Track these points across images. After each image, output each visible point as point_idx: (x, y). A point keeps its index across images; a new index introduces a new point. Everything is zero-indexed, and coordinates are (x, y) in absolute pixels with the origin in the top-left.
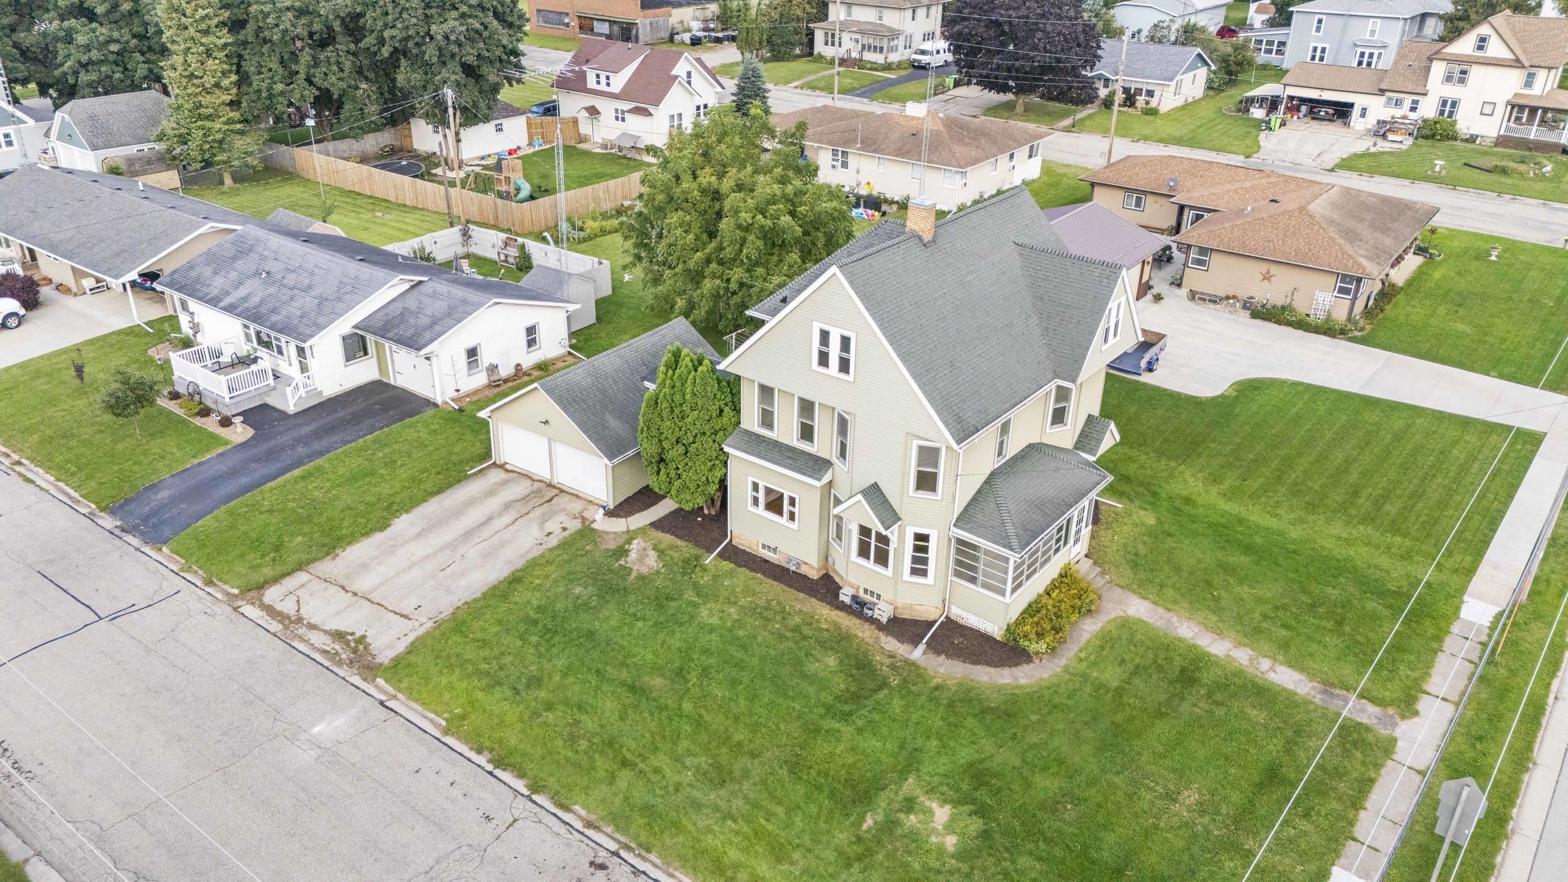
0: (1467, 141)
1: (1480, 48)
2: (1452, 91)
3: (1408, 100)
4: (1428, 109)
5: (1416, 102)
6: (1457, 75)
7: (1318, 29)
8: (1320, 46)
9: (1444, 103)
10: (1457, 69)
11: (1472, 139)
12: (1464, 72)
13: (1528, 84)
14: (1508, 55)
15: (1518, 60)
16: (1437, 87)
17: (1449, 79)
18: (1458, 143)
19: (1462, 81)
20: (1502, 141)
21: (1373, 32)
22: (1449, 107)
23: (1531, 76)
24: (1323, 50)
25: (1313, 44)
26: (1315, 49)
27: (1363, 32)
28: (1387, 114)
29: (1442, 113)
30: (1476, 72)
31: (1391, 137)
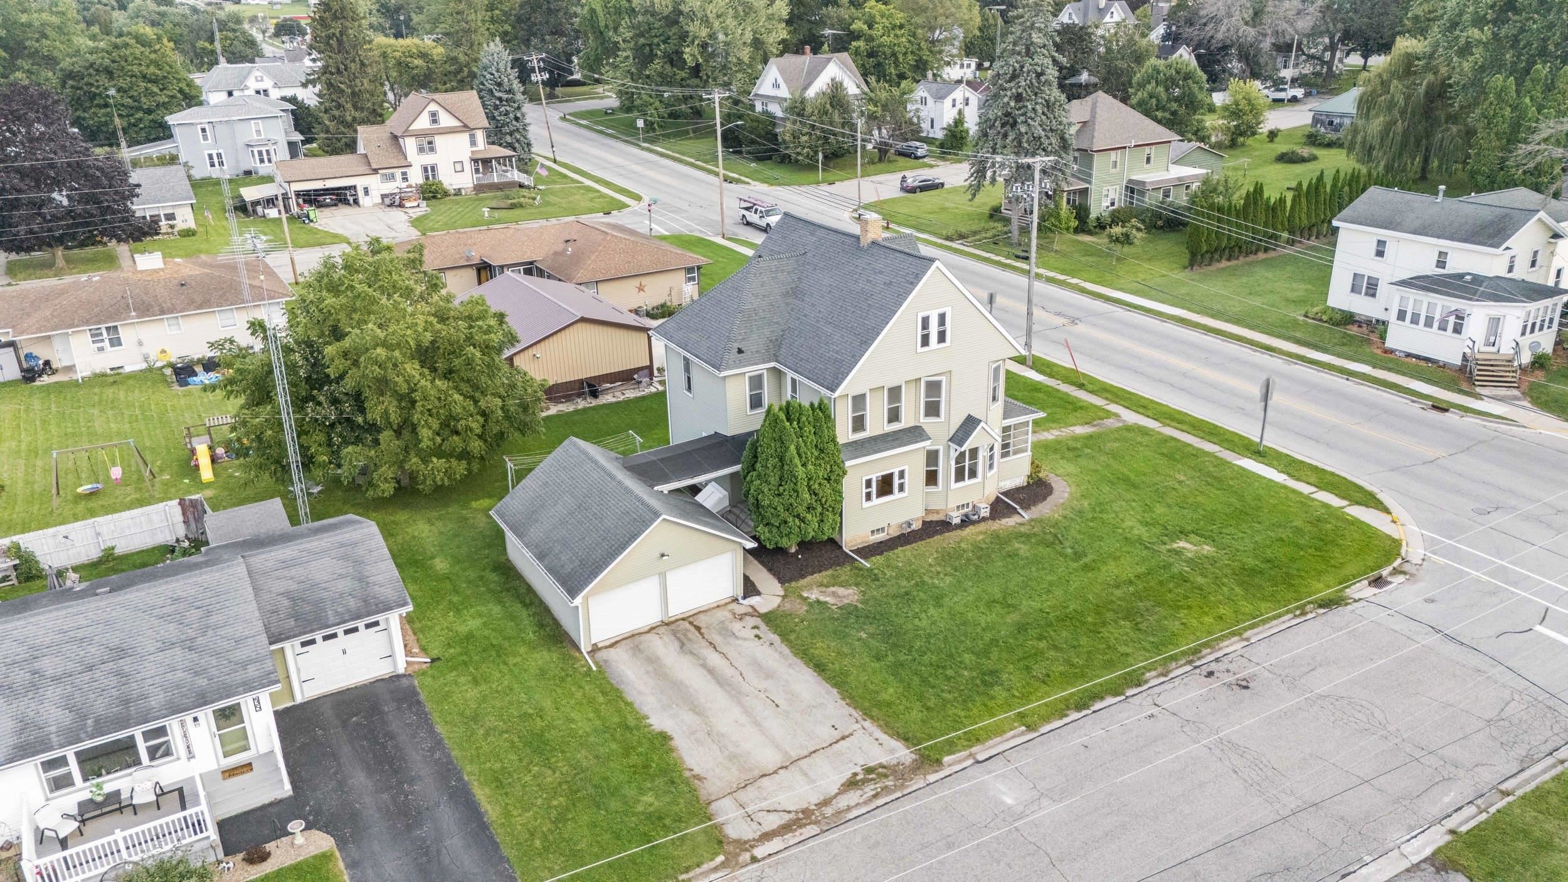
0: (455, 195)
1: (435, 121)
2: (428, 159)
3: (398, 173)
4: (416, 177)
5: (404, 174)
6: (426, 146)
7: (205, 138)
8: (214, 152)
9: (425, 169)
10: (425, 141)
11: (458, 192)
12: (430, 143)
13: (473, 143)
14: (455, 123)
15: (465, 126)
16: (417, 160)
17: (421, 150)
18: (452, 198)
19: (432, 150)
20: (479, 188)
21: (258, 132)
22: (430, 171)
23: (472, 137)
24: (219, 155)
25: (206, 152)
26: (211, 156)
27: (250, 132)
28: (390, 187)
29: (427, 178)
30: (439, 140)
31: (408, 204)
